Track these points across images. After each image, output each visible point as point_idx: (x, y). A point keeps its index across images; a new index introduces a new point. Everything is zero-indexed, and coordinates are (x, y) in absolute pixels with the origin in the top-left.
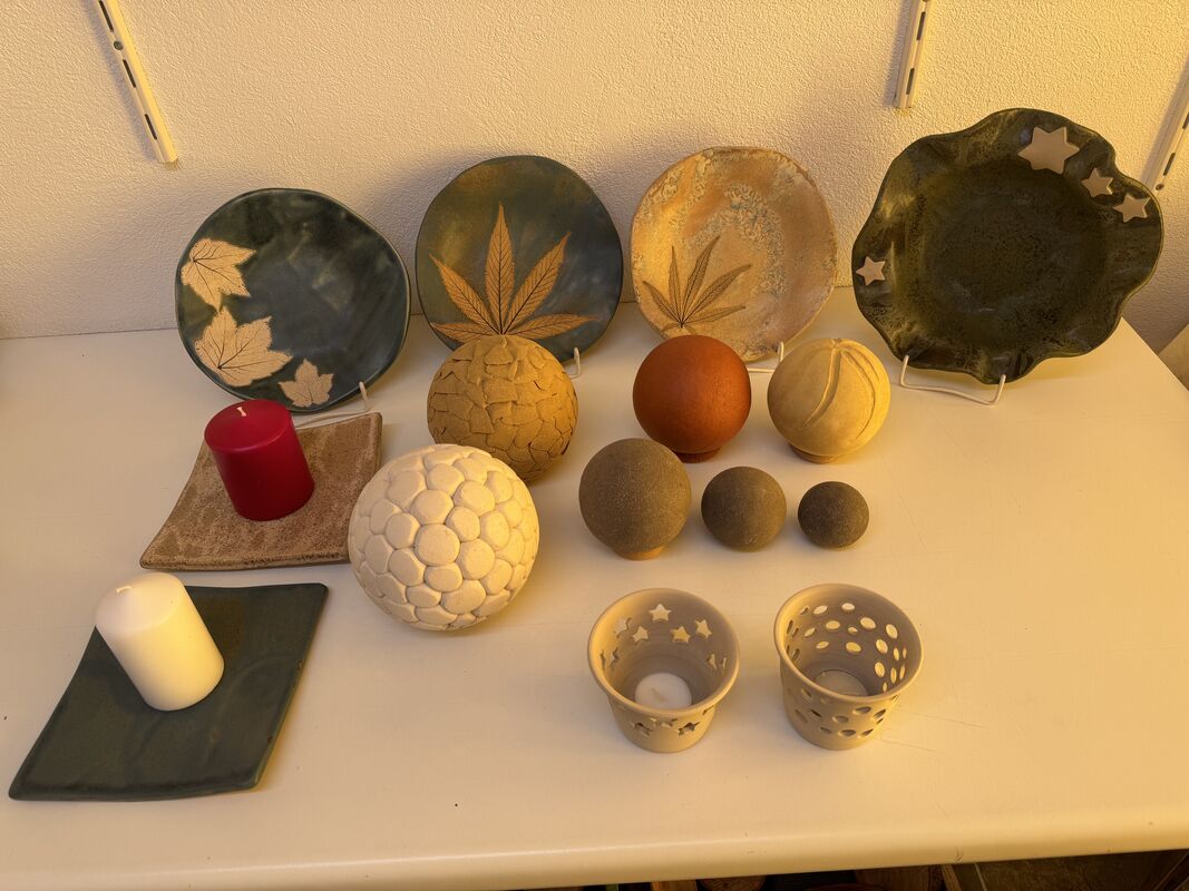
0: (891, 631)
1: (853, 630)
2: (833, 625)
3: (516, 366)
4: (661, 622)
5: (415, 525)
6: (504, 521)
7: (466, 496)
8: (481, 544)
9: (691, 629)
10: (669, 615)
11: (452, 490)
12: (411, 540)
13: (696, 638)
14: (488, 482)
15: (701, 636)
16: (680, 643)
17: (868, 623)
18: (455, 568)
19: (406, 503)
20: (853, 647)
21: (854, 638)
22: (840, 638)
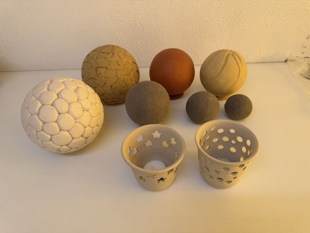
0: (248, 143)
1: (233, 142)
2: (226, 139)
3: (111, 54)
4: (157, 138)
5: (40, 105)
6: (80, 106)
7: (63, 95)
8: (68, 115)
9: (169, 142)
10: (160, 136)
11: (58, 92)
12: (37, 111)
13: (171, 145)
14: (76, 91)
15: (172, 145)
16: (164, 148)
17: (240, 139)
18: (56, 125)
19: (37, 96)
20: (233, 150)
21: (233, 146)
22: (228, 145)
